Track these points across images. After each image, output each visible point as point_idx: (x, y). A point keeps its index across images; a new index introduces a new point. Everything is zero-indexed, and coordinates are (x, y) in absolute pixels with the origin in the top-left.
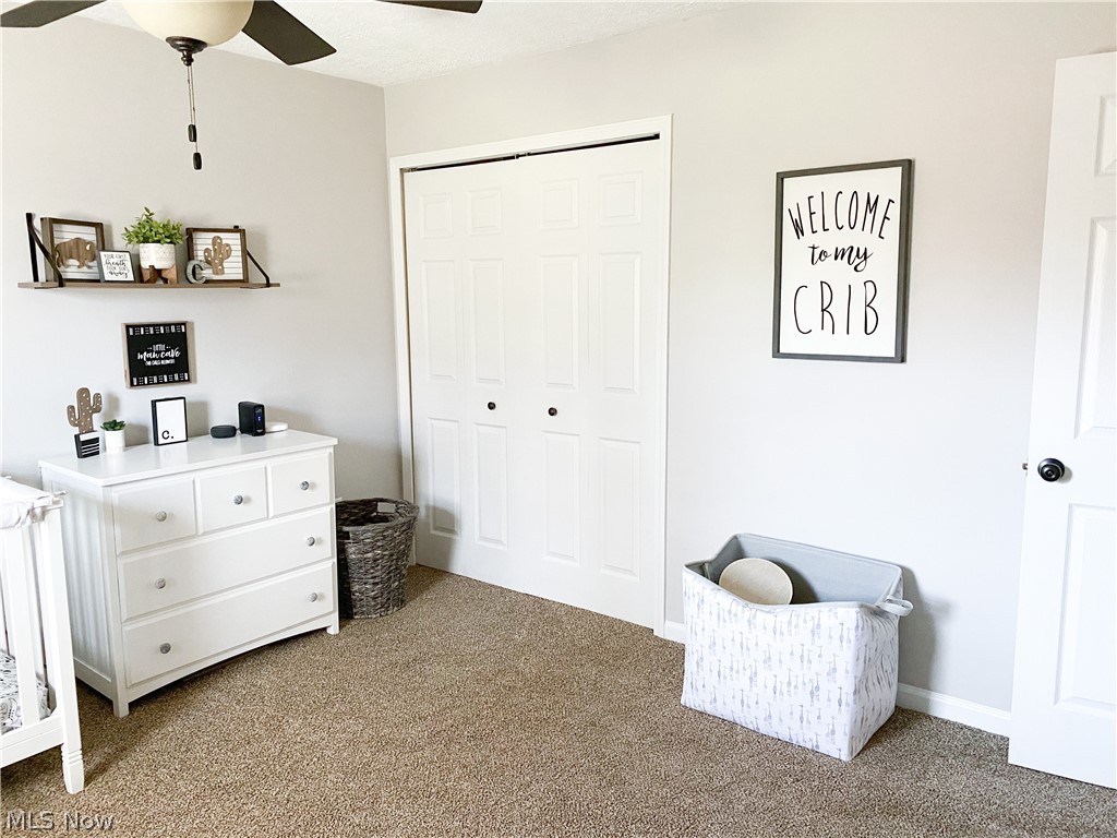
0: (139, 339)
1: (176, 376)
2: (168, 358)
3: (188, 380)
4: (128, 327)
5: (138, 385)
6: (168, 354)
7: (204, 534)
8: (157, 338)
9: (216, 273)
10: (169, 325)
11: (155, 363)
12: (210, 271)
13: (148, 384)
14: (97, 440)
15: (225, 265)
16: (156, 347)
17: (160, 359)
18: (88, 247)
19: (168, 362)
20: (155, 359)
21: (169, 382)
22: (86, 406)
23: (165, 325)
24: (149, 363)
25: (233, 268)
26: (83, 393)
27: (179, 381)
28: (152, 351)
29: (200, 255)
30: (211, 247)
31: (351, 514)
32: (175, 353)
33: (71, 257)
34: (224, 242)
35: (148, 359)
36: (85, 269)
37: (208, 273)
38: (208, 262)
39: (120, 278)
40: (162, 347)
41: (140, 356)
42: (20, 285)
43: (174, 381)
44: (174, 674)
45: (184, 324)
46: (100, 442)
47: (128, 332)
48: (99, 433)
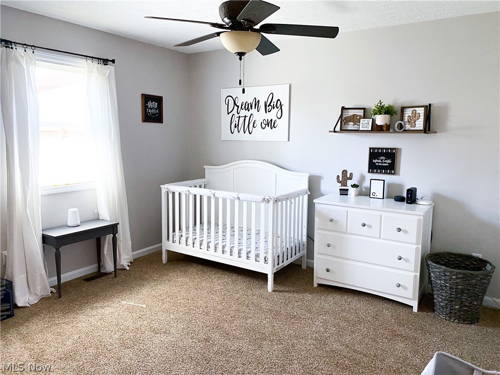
0: (374, 154)
1: (388, 171)
2: (386, 163)
3: (394, 174)
4: (370, 149)
5: (372, 172)
6: (386, 161)
7: (349, 233)
8: (382, 154)
9: (411, 127)
10: (388, 149)
11: (380, 164)
12: (409, 126)
13: (376, 172)
14: (348, 190)
15: (416, 123)
16: (381, 158)
17: (382, 163)
18: (358, 118)
19: (385, 164)
20: (380, 163)
21: (385, 173)
22: (345, 177)
23: (386, 149)
24: (377, 164)
25: (420, 124)
26: (345, 172)
27: (389, 173)
28: (379, 159)
29: (406, 119)
30: (411, 115)
31: (472, 264)
32: (389, 161)
33: (350, 122)
34: (417, 112)
35: (377, 162)
36: (356, 126)
37: (408, 127)
38: (409, 122)
39: (366, 129)
40: (384, 158)
41: (374, 161)
42: (330, 132)
43: (387, 173)
44: (334, 283)
45: (395, 149)
46: (349, 191)
47: (370, 150)
48: (349, 187)
